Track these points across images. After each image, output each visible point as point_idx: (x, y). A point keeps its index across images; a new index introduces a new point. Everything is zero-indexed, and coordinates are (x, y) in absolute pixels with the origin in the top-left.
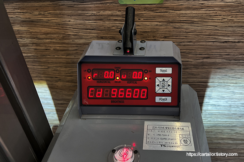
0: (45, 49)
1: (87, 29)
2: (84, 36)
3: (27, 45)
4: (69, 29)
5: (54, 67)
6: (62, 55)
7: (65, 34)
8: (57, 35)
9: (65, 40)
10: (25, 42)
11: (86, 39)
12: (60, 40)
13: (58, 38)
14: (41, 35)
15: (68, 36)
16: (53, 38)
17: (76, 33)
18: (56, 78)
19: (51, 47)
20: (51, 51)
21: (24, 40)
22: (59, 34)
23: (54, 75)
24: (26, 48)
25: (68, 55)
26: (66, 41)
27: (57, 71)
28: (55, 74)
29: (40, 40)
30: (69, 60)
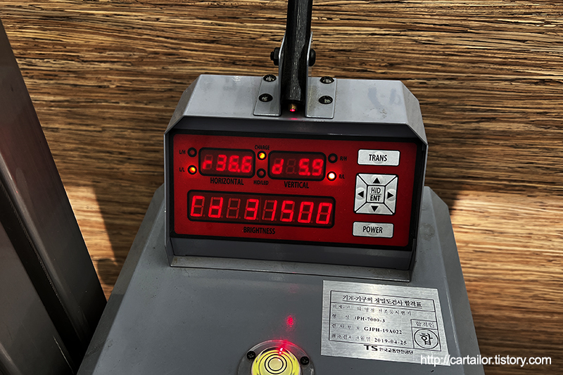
0: (97, 86)
1: (200, 41)
2: (192, 57)
3: (56, 76)
4: (156, 38)
5: (116, 128)
6: (137, 102)
7: (145, 51)
8: (127, 53)
9: (145, 65)
10: (51, 69)
11: (194, 64)
12: (132, 65)
13: (129, 60)
14: (89, 51)
15: (153, 56)
16: (116, 60)
17: (172, 48)
18: (121, 153)
19: (110, 81)
20: (110, 91)
21: (47, 62)
22: (131, 51)
23: (116, 148)
24: (52, 82)
25: (150, 103)
26: (146, 68)
27: (123, 137)
28: (117, 146)
29: (86, 65)
30: (153, 113)
